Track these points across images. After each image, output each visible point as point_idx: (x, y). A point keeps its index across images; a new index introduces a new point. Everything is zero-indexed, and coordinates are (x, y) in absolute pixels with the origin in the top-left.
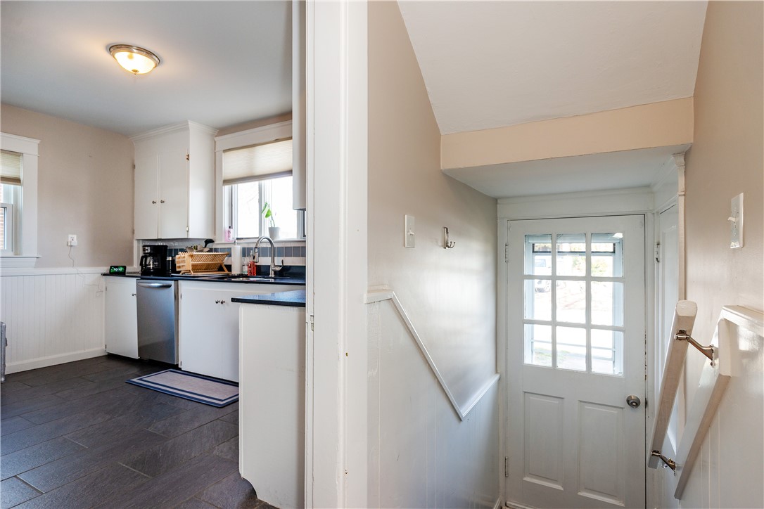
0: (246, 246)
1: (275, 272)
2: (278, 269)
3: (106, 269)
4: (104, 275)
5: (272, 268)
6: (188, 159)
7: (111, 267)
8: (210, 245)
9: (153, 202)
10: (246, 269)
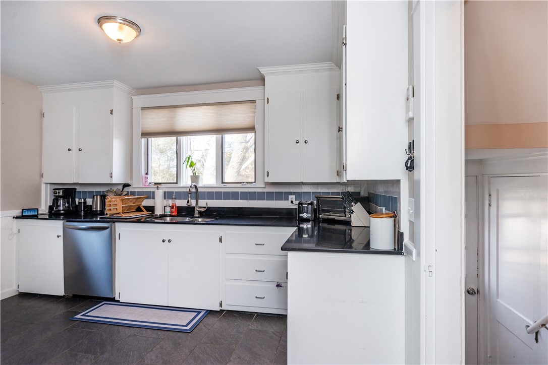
0: (167, 190)
1: (200, 213)
2: (203, 210)
3: (18, 212)
4: (17, 218)
5: (197, 209)
6: (112, 113)
7: (23, 210)
8: (126, 189)
9: (69, 150)
10: (168, 210)
